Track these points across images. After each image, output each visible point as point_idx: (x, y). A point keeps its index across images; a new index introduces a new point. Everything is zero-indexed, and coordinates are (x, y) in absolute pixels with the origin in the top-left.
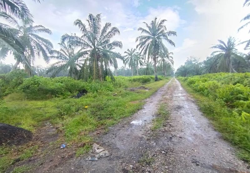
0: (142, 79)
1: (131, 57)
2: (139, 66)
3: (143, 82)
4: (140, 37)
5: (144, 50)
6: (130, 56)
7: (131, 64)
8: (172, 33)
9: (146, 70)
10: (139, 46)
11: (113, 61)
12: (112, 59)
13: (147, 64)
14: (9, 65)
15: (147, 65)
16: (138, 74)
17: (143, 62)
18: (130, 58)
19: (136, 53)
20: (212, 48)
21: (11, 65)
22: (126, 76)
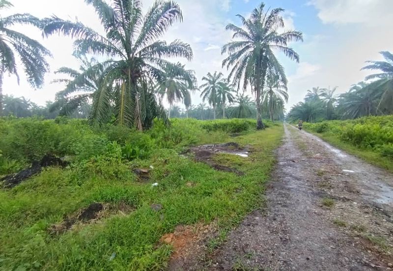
0: (232, 124)
1: (212, 87)
2: (227, 103)
3: (232, 132)
4: (230, 44)
5: (236, 70)
6: (212, 85)
7: (213, 99)
8: (294, 35)
9: (239, 111)
10: (228, 62)
11: (181, 93)
12: (180, 90)
13: (241, 100)
14: (18, 99)
15: (242, 102)
16: (224, 117)
17: (234, 96)
18: (212, 89)
19: (222, 80)
20: (368, 67)
21: (22, 99)
22: (205, 119)
